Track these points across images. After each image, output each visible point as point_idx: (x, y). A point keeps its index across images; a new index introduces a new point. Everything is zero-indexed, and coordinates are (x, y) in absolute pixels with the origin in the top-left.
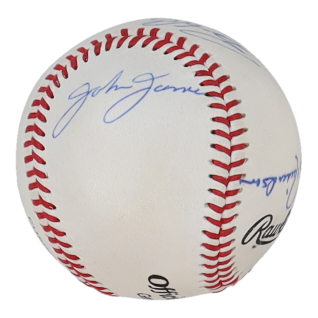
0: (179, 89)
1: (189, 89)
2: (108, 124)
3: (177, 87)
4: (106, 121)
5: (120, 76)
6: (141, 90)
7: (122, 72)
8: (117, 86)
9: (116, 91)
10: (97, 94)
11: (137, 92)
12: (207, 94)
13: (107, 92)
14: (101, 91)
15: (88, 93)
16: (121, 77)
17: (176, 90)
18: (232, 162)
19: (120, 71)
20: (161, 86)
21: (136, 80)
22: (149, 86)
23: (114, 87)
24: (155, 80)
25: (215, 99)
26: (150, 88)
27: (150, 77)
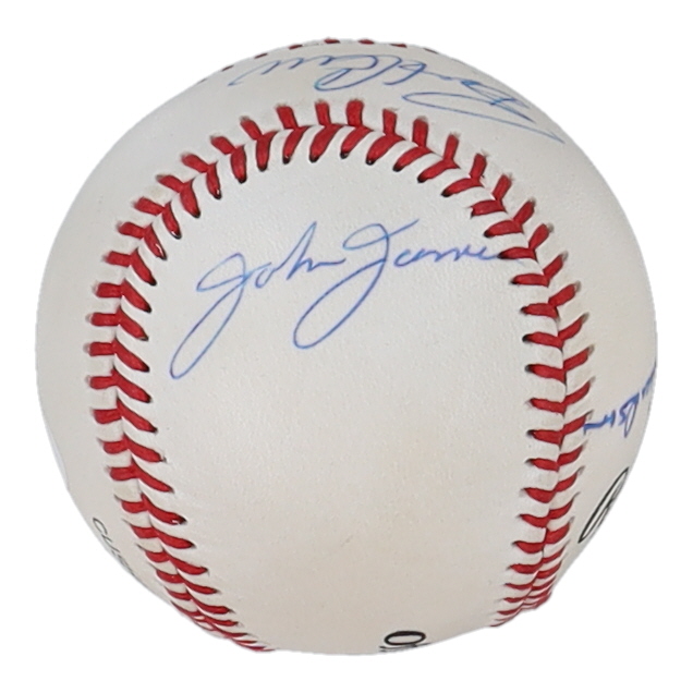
0: (445, 254)
1: (467, 251)
2: (305, 350)
3: (442, 251)
4: (302, 342)
5: (311, 236)
6: (366, 267)
7: (314, 224)
8: (310, 262)
9: (311, 273)
10: (267, 281)
11: (358, 272)
12: (504, 255)
13: (290, 276)
14: (275, 274)
15: (245, 278)
16: (314, 240)
17: (440, 257)
18: (569, 393)
19: (310, 224)
20: (407, 252)
21: (351, 243)
22: (382, 256)
23: (304, 262)
24: (392, 239)
25: (521, 263)
26: (384, 260)
27: (379, 233)
